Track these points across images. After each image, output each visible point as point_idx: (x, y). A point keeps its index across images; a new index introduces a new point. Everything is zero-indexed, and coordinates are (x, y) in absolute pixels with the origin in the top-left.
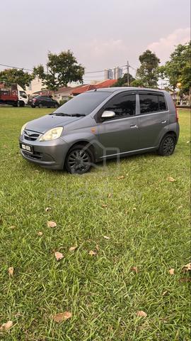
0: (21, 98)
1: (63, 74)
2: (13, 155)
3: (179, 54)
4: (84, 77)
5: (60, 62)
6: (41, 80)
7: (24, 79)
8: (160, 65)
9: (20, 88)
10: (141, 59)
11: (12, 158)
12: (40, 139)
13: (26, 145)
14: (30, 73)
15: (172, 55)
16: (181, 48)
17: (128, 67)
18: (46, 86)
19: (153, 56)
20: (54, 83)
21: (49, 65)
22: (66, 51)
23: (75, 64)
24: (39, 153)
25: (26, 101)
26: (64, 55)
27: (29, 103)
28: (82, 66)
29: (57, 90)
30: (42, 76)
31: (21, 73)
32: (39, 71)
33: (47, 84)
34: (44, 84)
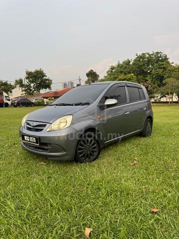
0: (5, 101)
1: (37, 84)
2: (10, 147)
3: (112, 72)
4: (51, 86)
5: (35, 76)
6: (21, 88)
7: (8, 88)
8: (99, 79)
9: (5, 94)
10: (88, 75)
11: (9, 150)
12: (47, 129)
13: (29, 136)
14: (13, 84)
15: (108, 72)
16: (112, 68)
17: (80, 80)
18: (24, 92)
19: (95, 73)
20: (30, 90)
21: (27, 78)
22: (39, 69)
23: (45, 77)
24: (46, 144)
25: (10, 103)
26: (37, 72)
27: (13, 104)
28: (51, 79)
29: (33, 95)
30: (22, 85)
31: (6, 84)
32: (20, 83)
33: (25, 90)
34: (23, 91)
